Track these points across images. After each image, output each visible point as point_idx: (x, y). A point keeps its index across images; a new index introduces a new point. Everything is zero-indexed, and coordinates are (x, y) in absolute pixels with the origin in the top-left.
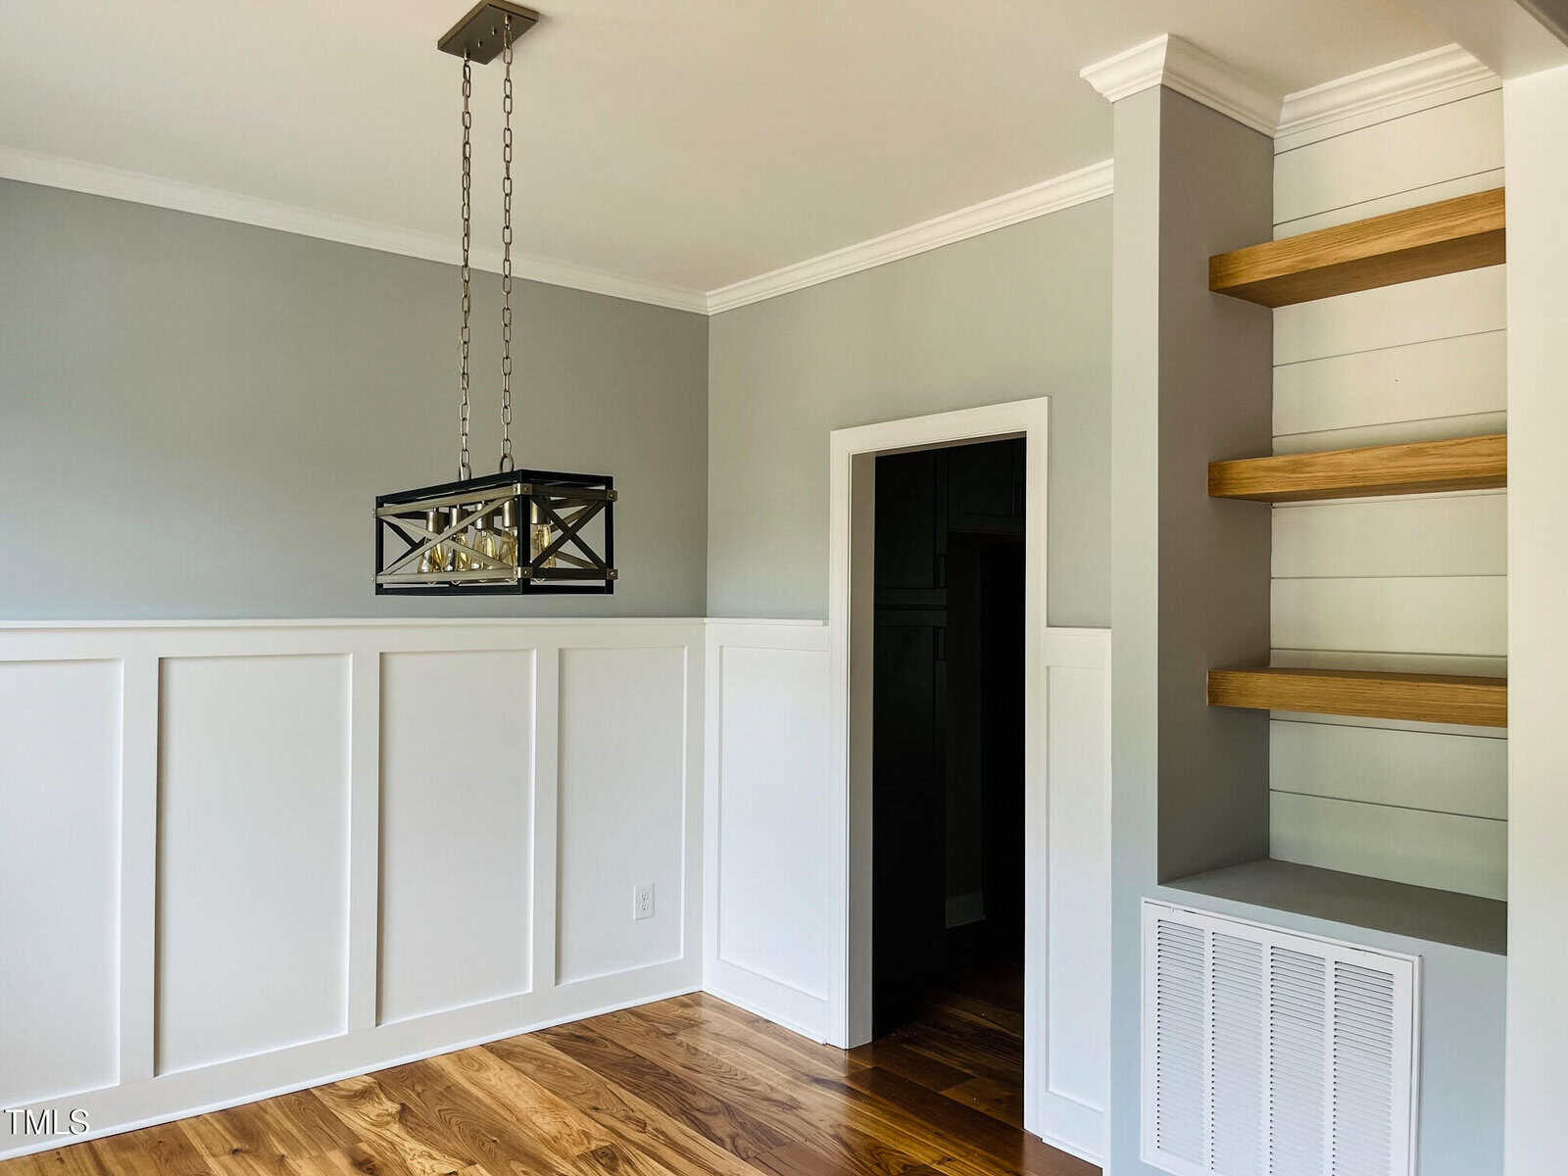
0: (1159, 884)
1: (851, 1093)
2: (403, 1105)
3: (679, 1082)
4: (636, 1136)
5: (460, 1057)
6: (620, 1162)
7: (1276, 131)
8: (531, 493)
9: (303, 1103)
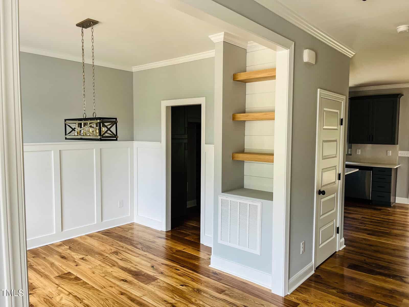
0: (222, 192)
1: (167, 239)
2: (70, 247)
3: (130, 239)
4: (121, 249)
5: (81, 237)
6: (119, 254)
7: (247, 48)
8: (101, 122)
9: (47, 248)
